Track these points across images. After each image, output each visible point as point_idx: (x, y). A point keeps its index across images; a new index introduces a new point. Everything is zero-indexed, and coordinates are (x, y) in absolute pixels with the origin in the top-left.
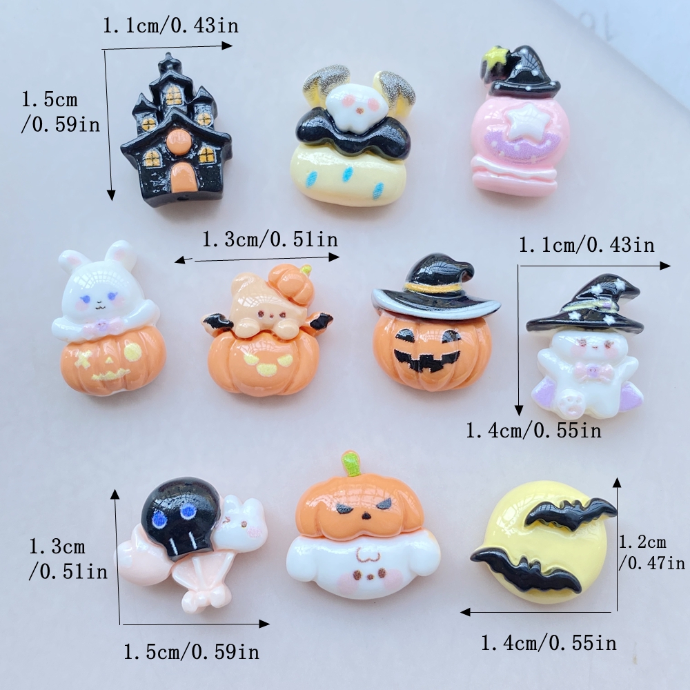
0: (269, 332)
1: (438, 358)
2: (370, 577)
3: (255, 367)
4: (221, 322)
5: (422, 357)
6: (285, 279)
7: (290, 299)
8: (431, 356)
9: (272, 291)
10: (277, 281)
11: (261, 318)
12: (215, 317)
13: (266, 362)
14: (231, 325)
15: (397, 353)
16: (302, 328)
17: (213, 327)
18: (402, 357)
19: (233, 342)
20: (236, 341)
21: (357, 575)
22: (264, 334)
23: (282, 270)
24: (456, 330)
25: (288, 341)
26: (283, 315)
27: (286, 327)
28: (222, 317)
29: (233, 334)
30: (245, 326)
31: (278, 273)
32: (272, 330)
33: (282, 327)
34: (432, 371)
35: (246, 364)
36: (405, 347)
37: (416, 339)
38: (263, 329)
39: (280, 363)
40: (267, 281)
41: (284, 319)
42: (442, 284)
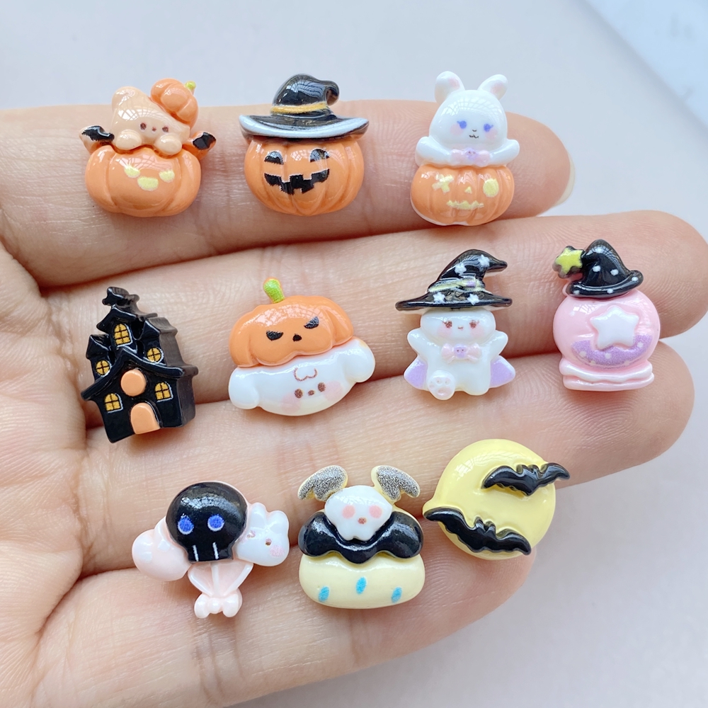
0: (151, 147)
1: (308, 177)
2: (311, 393)
3: (136, 179)
4: (100, 133)
5: (293, 178)
6: (168, 93)
7: (174, 115)
8: (301, 176)
9: (155, 105)
10: (160, 95)
11: (143, 131)
12: (95, 129)
13: (148, 176)
14: (112, 137)
15: (267, 176)
16: (185, 147)
17: (92, 139)
18: (273, 180)
19: (113, 155)
20: (116, 154)
21: (299, 394)
22: (145, 148)
23: (165, 84)
24: (324, 149)
25: (170, 157)
26: (165, 129)
27: (169, 141)
28: (101, 129)
29: (113, 147)
30: (126, 138)
31: (160, 86)
32: (155, 145)
33: (164, 141)
34: (304, 192)
35: (127, 176)
36: (274, 170)
37: (285, 160)
38: (144, 143)
39: (162, 178)
40: (150, 96)
41: (167, 134)
42: (306, 104)
